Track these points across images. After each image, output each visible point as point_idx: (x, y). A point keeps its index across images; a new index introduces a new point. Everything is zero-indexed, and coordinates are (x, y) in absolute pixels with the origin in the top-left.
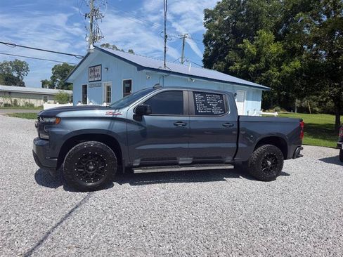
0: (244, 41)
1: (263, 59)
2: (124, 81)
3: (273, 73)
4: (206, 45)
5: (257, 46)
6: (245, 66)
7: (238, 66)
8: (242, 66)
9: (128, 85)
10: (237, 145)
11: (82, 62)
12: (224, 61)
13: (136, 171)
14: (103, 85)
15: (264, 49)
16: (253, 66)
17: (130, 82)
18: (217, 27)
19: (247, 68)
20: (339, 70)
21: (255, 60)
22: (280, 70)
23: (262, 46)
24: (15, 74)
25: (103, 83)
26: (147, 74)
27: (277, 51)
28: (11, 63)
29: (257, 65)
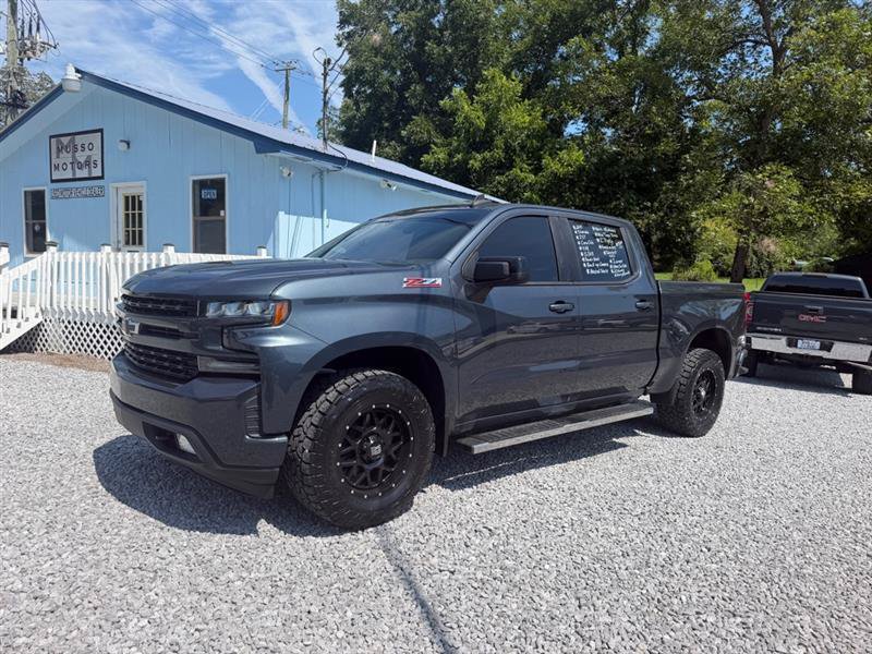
0: (454, 91)
1: (499, 141)
2: (194, 182)
3: (523, 175)
5: (486, 107)
6: (460, 156)
7: (442, 155)
8: (451, 156)
9: (212, 194)
12: (399, 138)
14: (112, 192)
15: (502, 117)
16: (479, 157)
17: (219, 185)
18: (376, 50)
19: (466, 162)
20: (651, 173)
21: (481, 141)
22: (537, 170)
23: (497, 109)
25: (110, 186)
26: (283, 163)
27: (531, 123)
29: (487, 154)
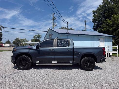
0: (107, 19)
1: (115, 25)
4: (94, 23)
5: (112, 21)
7: (105, 29)
8: (107, 29)
10: (74, 57)
11: (47, 33)
12: (101, 28)
13: (36, 65)
15: (116, 22)
18: (97, 16)
19: (109, 29)
23: (115, 20)
24: (38, 39)
26: (61, 35)
28: (37, 35)
29: (113, 28)
